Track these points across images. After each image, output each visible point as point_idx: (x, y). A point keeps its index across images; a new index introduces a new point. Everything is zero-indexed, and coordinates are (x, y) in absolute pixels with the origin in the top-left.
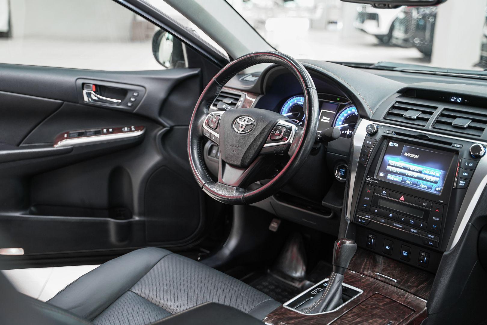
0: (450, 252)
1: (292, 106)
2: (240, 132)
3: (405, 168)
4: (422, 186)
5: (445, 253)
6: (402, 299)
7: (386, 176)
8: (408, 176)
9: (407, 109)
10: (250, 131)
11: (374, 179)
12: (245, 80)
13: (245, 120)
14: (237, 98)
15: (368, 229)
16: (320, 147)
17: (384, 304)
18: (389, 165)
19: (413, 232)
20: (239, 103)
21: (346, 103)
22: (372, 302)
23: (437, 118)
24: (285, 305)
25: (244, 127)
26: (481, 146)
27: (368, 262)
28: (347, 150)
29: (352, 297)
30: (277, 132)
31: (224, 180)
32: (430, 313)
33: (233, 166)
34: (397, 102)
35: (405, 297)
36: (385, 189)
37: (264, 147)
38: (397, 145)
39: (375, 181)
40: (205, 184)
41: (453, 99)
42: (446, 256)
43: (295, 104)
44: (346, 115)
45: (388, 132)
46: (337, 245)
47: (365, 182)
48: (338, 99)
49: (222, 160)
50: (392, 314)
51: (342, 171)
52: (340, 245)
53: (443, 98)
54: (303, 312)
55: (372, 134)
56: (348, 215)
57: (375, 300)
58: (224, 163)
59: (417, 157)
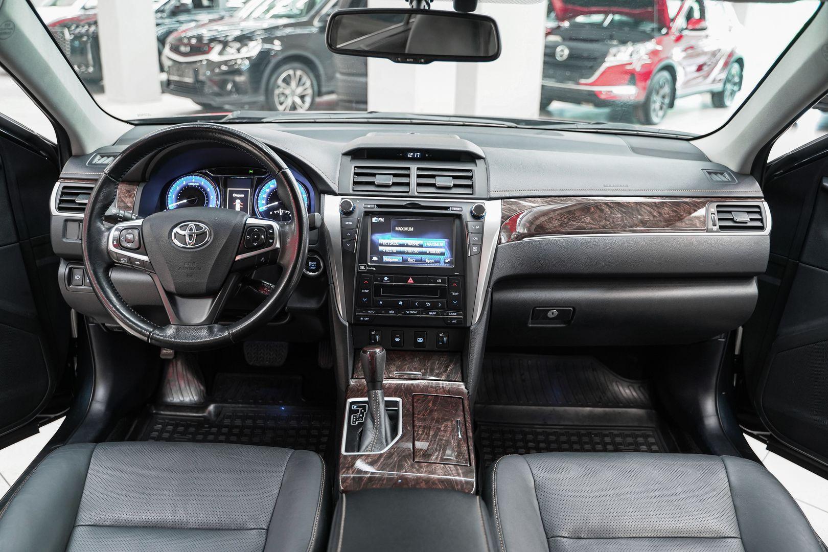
0: (476, 324)
1: (182, 189)
2: (190, 246)
3: (401, 245)
4: (428, 261)
5: (472, 328)
6: (441, 390)
7: (380, 260)
8: (408, 253)
9: (374, 175)
11: (369, 266)
12: (94, 165)
13: (191, 228)
15: (372, 325)
17: (433, 404)
18: (382, 245)
19: (432, 315)
21: (264, 176)
22: (421, 406)
23: (417, 180)
24: (344, 452)
26: (483, 206)
29: (398, 410)
31: (184, 320)
32: (473, 393)
34: (355, 167)
36: (386, 274)
37: (236, 260)
38: (382, 220)
39: (372, 268)
41: (410, 155)
42: (474, 329)
43: (185, 187)
44: (268, 191)
45: (369, 206)
47: (358, 272)
49: (165, 291)
50: (448, 411)
51: (313, 264)
53: (401, 155)
54: (371, 452)
55: (346, 212)
58: (172, 297)
59: (412, 229)
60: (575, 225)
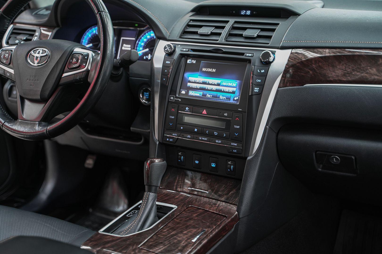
0: (253, 156)
1: (92, 36)
2: (36, 65)
3: (204, 83)
4: (221, 97)
5: (249, 158)
6: (215, 208)
7: (187, 93)
8: (208, 90)
9: (200, 27)
10: (46, 62)
11: (177, 97)
12: (39, 14)
13: (39, 52)
14: (31, 33)
15: (177, 146)
16: (122, 73)
17: (198, 215)
18: (190, 82)
19: (218, 143)
20: (35, 39)
21: (145, 28)
22: (186, 214)
23: (229, 31)
24: (101, 231)
25: (39, 59)
26: (270, 53)
27: (180, 179)
28: (148, 73)
29: (166, 214)
30: (74, 60)
31: (24, 117)
32: (241, 216)
33: (33, 101)
34: (191, 20)
35: (217, 205)
36: (188, 105)
37: (62, 77)
38: (194, 62)
39: (178, 99)
40: (5, 124)
41: (243, 13)
42: (250, 160)
44: (145, 40)
45: (184, 50)
46: (146, 166)
47: (169, 102)
48: (137, 25)
49: (20, 96)
50: (205, 223)
51: (147, 94)
52: (150, 164)
53: (234, 12)
54: (119, 235)
55: (170, 54)
56: (156, 137)
57: (189, 212)
58: (22, 100)
59: (214, 70)
60: (358, 75)
